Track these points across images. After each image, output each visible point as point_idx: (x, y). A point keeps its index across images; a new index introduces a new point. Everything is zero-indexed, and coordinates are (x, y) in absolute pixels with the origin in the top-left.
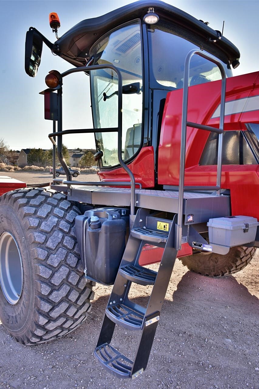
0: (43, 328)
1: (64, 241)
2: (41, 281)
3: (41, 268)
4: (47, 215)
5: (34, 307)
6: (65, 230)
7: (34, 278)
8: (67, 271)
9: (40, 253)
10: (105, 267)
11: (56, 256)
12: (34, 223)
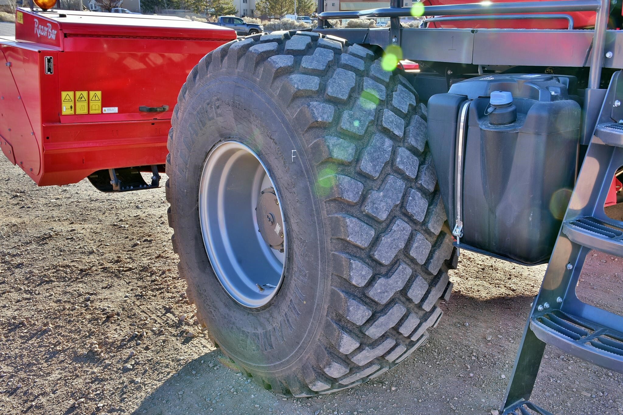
0: (346, 360)
1: (398, 160)
2: (348, 253)
3: (351, 223)
4: (350, 96)
5: (325, 314)
6: (396, 132)
7: (329, 245)
8: (406, 231)
9: (346, 186)
10: (530, 219)
11: (382, 194)
12: (324, 113)
